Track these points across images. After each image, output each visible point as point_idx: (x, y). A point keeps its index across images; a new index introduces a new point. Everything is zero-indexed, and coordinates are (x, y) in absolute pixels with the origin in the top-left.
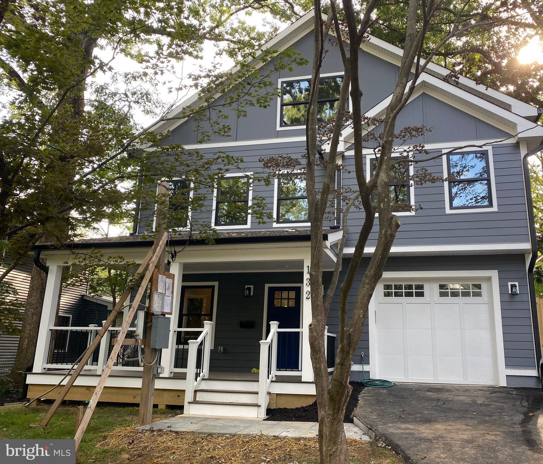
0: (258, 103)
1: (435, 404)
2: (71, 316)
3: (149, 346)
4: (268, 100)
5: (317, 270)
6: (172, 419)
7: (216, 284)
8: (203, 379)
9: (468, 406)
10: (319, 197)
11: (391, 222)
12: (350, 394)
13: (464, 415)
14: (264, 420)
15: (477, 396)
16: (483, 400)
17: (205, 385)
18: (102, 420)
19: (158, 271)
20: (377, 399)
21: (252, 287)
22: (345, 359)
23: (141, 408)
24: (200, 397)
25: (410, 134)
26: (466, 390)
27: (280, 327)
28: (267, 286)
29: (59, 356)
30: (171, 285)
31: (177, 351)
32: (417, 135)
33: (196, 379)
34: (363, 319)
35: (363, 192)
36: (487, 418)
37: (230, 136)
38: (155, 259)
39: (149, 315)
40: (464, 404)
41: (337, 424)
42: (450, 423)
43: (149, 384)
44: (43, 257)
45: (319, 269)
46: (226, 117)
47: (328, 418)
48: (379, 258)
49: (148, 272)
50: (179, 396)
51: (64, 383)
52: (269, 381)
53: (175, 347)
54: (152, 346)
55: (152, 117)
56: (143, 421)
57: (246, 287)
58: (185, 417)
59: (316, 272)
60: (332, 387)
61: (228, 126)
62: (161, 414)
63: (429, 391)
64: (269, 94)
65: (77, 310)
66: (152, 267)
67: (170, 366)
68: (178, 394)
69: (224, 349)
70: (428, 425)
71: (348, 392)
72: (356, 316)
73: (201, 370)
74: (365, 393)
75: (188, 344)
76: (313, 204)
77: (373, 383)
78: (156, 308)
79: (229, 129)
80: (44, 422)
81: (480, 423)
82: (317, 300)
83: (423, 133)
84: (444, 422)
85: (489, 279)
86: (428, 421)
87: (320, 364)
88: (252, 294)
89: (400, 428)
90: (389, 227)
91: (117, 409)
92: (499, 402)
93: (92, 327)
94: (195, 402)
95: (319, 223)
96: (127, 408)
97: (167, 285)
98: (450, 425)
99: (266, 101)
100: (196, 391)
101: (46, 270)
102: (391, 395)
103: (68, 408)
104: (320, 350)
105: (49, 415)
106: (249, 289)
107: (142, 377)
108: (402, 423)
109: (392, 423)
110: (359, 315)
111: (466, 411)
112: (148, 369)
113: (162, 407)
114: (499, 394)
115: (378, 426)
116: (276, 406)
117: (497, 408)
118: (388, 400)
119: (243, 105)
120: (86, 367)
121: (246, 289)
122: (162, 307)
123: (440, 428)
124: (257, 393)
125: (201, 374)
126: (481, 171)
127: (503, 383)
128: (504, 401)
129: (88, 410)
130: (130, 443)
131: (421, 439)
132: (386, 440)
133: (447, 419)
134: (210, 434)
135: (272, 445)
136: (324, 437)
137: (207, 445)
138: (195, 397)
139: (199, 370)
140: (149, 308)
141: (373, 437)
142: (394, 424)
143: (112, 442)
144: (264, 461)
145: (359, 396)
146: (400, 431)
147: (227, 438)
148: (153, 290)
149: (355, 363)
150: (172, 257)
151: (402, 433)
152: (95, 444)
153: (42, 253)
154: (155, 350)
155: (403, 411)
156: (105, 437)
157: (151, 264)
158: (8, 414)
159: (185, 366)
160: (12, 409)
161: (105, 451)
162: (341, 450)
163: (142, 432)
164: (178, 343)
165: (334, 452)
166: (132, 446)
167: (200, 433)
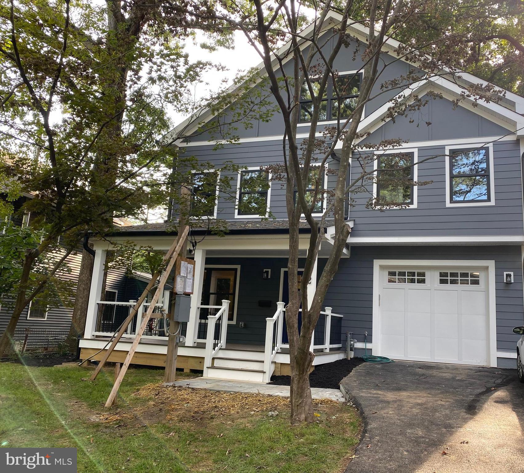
0: (261, 118)
1: (417, 378)
2: (117, 291)
3: (173, 320)
6: (193, 379)
7: (238, 267)
8: (220, 349)
9: (445, 381)
11: (343, 229)
13: (434, 387)
14: (268, 384)
15: (461, 374)
16: (464, 376)
17: (222, 354)
19: (181, 258)
20: (368, 372)
21: (270, 270)
23: (167, 370)
24: (217, 363)
28: (283, 270)
29: (105, 327)
30: (192, 269)
31: (200, 324)
33: (214, 349)
34: (321, 304)
38: (178, 249)
39: (173, 295)
40: (443, 379)
41: (303, 382)
43: (172, 351)
44: (91, 242)
45: (294, 264)
46: (236, 129)
49: (172, 259)
50: (200, 362)
51: (107, 348)
52: (274, 352)
53: (198, 321)
54: (175, 319)
55: (183, 115)
56: (168, 379)
57: (265, 270)
58: (203, 379)
59: (292, 265)
60: (298, 354)
61: (237, 137)
62: (186, 375)
63: (420, 368)
65: (122, 286)
66: (175, 255)
67: (194, 336)
68: (200, 360)
69: (245, 325)
70: (396, 392)
71: (310, 359)
73: (219, 341)
74: (360, 367)
75: (208, 319)
78: (179, 289)
80: (93, 378)
84: (412, 391)
85: (487, 268)
86: (399, 389)
88: (269, 277)
89: (370, 393)
91: (151, 371)
92: (475, 379)
93: (132, 303)
94: (213, 367)
96: (158, 371)
97: (189, 270)
98: (415, 393)
99: (267, 116)
100: (213, 359)
101: (93, 253)
102: (382, 370)
103: (112, 368)
105: (96, 371)
106: (267, 272)
107: (167, 345)
108: (375, 389)
110: (318, 300)
112: (171, 339)
113: (187, 371)
114: (482, 373)
116: (280, 373)
117: (468, 383)
118: (377, 373)
119: (250, 119)
120: (124, 335)
121: (265, 273)
122: (184, 288)
123: (404, 394)
124: (263, 362)
125: (219, 345)
127: (494, 365)
128: (482, 378)
129: (123, 366)
130: (157, 395)
131: (382, 401)
132: (354, 400)
133: (417, 389)
134: (219, 391)
135: (265, 401)
136: (294, 392)
137: (214, 399)
138: (213, 363)
139: (217, 341)
140: (173, 289)
141: (348, 399)
142: (368, 390)
143: (143, 393)
144: (254, 411)
145: (354, 369)
146: (369, 395)
147: (231, 394)
148: (176, 274)
149: (359, 341)
150: (193, 246)
151: (369, 397)
152: (130, 394)
153: (90, 239)
154: (178, 323)
155: (384, 381)
156: (138, 390)
157: (175, 253)
158: (65, 370)
159: (205, 337)
160: (69, 368)
161: (137, 399)
162: (306, 403)
163: (166, 387)
164: (201, 318)
165: (300, 403)
166: (157, 397)
167: (211, 390)
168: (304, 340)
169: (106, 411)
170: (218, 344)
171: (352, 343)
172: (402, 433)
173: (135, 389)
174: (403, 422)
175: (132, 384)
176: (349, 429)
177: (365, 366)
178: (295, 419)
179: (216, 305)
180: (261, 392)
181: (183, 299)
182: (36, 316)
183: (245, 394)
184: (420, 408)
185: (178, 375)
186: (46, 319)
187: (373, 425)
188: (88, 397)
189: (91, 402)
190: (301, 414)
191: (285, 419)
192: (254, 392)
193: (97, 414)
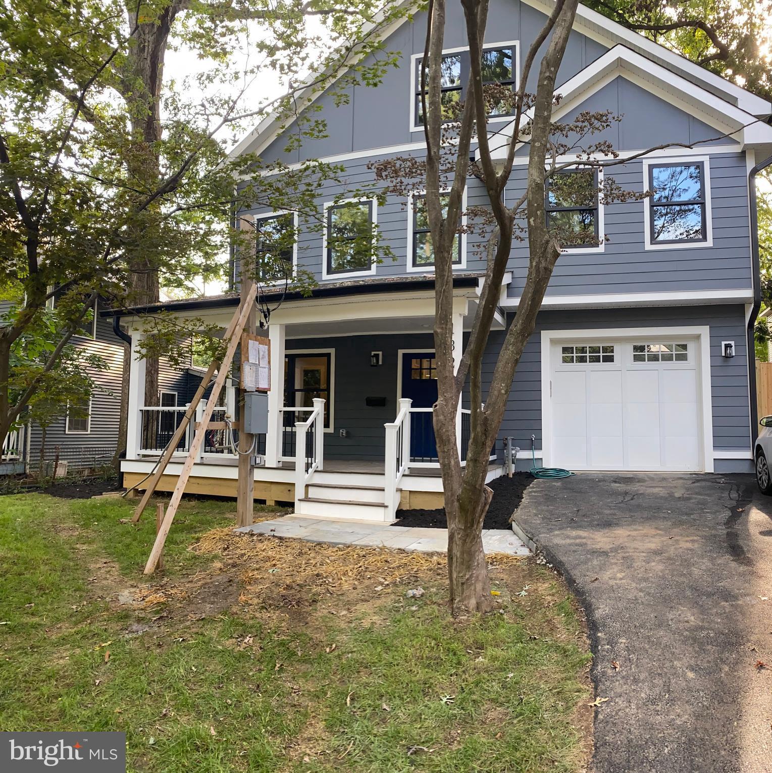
0: (364, 79)
1: (620, 498)
2: (176, 393)
3: (243, 431)
4: (379, 73)
5: (444, 326)
6: (280, 519)
7: (332, 351)
8: (316, 471)
9: (663, 501)
10: (445, 213)
11: (546, 248)
12: (490, 500)
13: (656, 514)
14: (392, 525)
15: (675, 487)
16: (683, 491)
17: (319, 479)
18: (200, 517)
19: (248, 335)
20: (546, 495)
21: (380, 353)
22: (479, 454)
23: (239, 507)
24: (313, 493)
25: (591, 125)
26: (662, 479)
27: (413, 406)
28: (401, 352)
30: (267, 353)
31: (285, 433)
32: (601, 128)
33: (307, 471)
34: (505, 396)
35: (492, 189)
36: (685, 518)
37: (327, 136)
38: (242, 321)
39: (240, 392)
40: (658, 498)
41: (471, 542)
42: (635, 527)
43: (246, 474)
44: (124, 324)
45: (447, 325)
47: (459, 534)
48: (528, 304)
49: (234, 337)
50: (289, 491)
51: (156, 472)
52: (399, 474)
53: (282, 429)
54: (247, 430)
56: (242, 521)
57: (373, 353)
58: (296, 518)
59: (442, 328)
60: (462, 492)
62: (269, 511)
63: (615, 482)
64: (379, 64)
65: (182, 387)
66: (239, 331)
67: (277, 454)
68: (289, 487)
69: (347, 433)
70: (606, 531)
71: (486, 499)
72: (496, 393)
73: (313, 459)
74: (533, 488)
75: (295, 427)
76: (436, 225)
77: (545, 473)
78: (248, 383)
79: (325, 125)
80: (136, 517)
81: (675, 525)
82: (444, 369)
83: (608, 123)
84: (628, 525)
85: (698, 337)
86: (607, 524)
87: (449, 459)
88: (380, 363)
89: (568, 537)
90: (543, 257)
91: (220, 503)
92: (701, 495)
94: (307, 499)
95: (446, 255)
97: (261, 353)
98: (636, 530)
99: (375, 76)
100: (307, 486)
101: (129, 340)
102: (566, 489)
104: (449, 440)
105: (140, 509)
106: (377, 356)
107: (237, 466)
108: (573, 528)
109: (560, 529)
110: (500, 391)
111: (659, 509)
112: (244, 459)
113: (270, 503)
114: (703, 484)
115: (540, 534)
116: (410, 506)
117: (699, 503)
118: (561, 495)
120: (174, 454)
121: (373, 356)
122: (257, 381)
123: (621, 534)
124: (384, 490)
125: (313, 465)
126: (695, 196)
127: (710, 468)
128: (708, 492)
129: (169, 508)
130: (225, 549)
131: (594, 552)
132: (547, 555)
133: (633, 522)
134: (319, 544)
135: (395, 562)
136: (454, 559)
137: (314, 558)
138: (307, 493)
139: (310, 459)
140: (239, 383)
141: (534, 550)
142: (562, 531)
143: (205, 546)
144: (382, 584)
145: (525, 492)
146: (568, 541)
147: (340, 550)
148: (243, 360)
149: (523, 448)
150: (265, 317)
151: (570, 545)
152: (187, 547)
153: (121, 319)
154: (251, 436)
155: (578, 511)
156: (198, 540)
157: (238, 327)
158: (104, 505)
159: (293, 454)
160: (109, 500)
161: (195, 557)
162: (477, 577)
163: (239, 536)
164: (285, 425)
165: (468, 579)
166: (226, 552)
167: (308, 541)
168: (474, 466)
169: (146, 581)
170: (312, 463)
171: (514, 452)
172: (661, 624)
173: (193, 538)
174: (649, 594)
175: (191, 529)
176: (560, 620)
177: (538, 485)
178: (459, 608)
179: (305, 406)
180: (387, 544)
181: (256, 398)
182: (76, 429)
183: (362, 548)
184: (660, 561)
185: (258, 511)
186: (89, 432)
187: (602, 610)
188: (122, 554)
189: (125, 564)
190: (469, 597)
191: (439, 605)
192: (375, 543)
193: (132, 586)
